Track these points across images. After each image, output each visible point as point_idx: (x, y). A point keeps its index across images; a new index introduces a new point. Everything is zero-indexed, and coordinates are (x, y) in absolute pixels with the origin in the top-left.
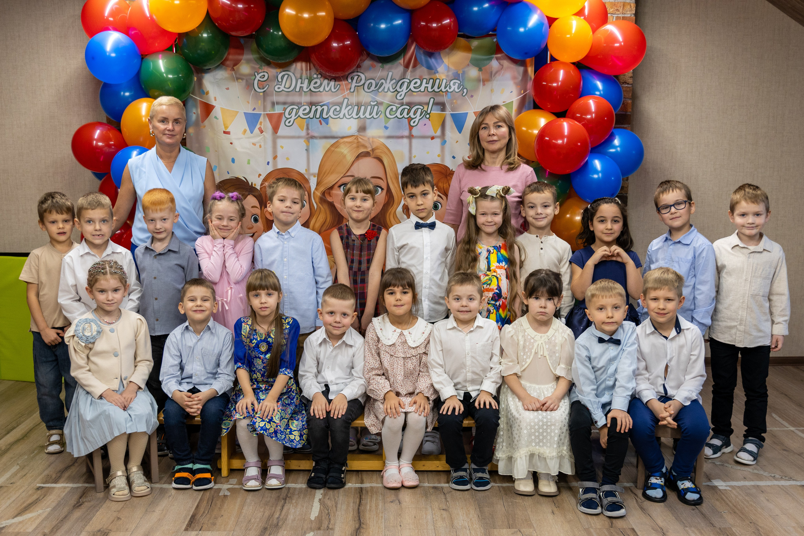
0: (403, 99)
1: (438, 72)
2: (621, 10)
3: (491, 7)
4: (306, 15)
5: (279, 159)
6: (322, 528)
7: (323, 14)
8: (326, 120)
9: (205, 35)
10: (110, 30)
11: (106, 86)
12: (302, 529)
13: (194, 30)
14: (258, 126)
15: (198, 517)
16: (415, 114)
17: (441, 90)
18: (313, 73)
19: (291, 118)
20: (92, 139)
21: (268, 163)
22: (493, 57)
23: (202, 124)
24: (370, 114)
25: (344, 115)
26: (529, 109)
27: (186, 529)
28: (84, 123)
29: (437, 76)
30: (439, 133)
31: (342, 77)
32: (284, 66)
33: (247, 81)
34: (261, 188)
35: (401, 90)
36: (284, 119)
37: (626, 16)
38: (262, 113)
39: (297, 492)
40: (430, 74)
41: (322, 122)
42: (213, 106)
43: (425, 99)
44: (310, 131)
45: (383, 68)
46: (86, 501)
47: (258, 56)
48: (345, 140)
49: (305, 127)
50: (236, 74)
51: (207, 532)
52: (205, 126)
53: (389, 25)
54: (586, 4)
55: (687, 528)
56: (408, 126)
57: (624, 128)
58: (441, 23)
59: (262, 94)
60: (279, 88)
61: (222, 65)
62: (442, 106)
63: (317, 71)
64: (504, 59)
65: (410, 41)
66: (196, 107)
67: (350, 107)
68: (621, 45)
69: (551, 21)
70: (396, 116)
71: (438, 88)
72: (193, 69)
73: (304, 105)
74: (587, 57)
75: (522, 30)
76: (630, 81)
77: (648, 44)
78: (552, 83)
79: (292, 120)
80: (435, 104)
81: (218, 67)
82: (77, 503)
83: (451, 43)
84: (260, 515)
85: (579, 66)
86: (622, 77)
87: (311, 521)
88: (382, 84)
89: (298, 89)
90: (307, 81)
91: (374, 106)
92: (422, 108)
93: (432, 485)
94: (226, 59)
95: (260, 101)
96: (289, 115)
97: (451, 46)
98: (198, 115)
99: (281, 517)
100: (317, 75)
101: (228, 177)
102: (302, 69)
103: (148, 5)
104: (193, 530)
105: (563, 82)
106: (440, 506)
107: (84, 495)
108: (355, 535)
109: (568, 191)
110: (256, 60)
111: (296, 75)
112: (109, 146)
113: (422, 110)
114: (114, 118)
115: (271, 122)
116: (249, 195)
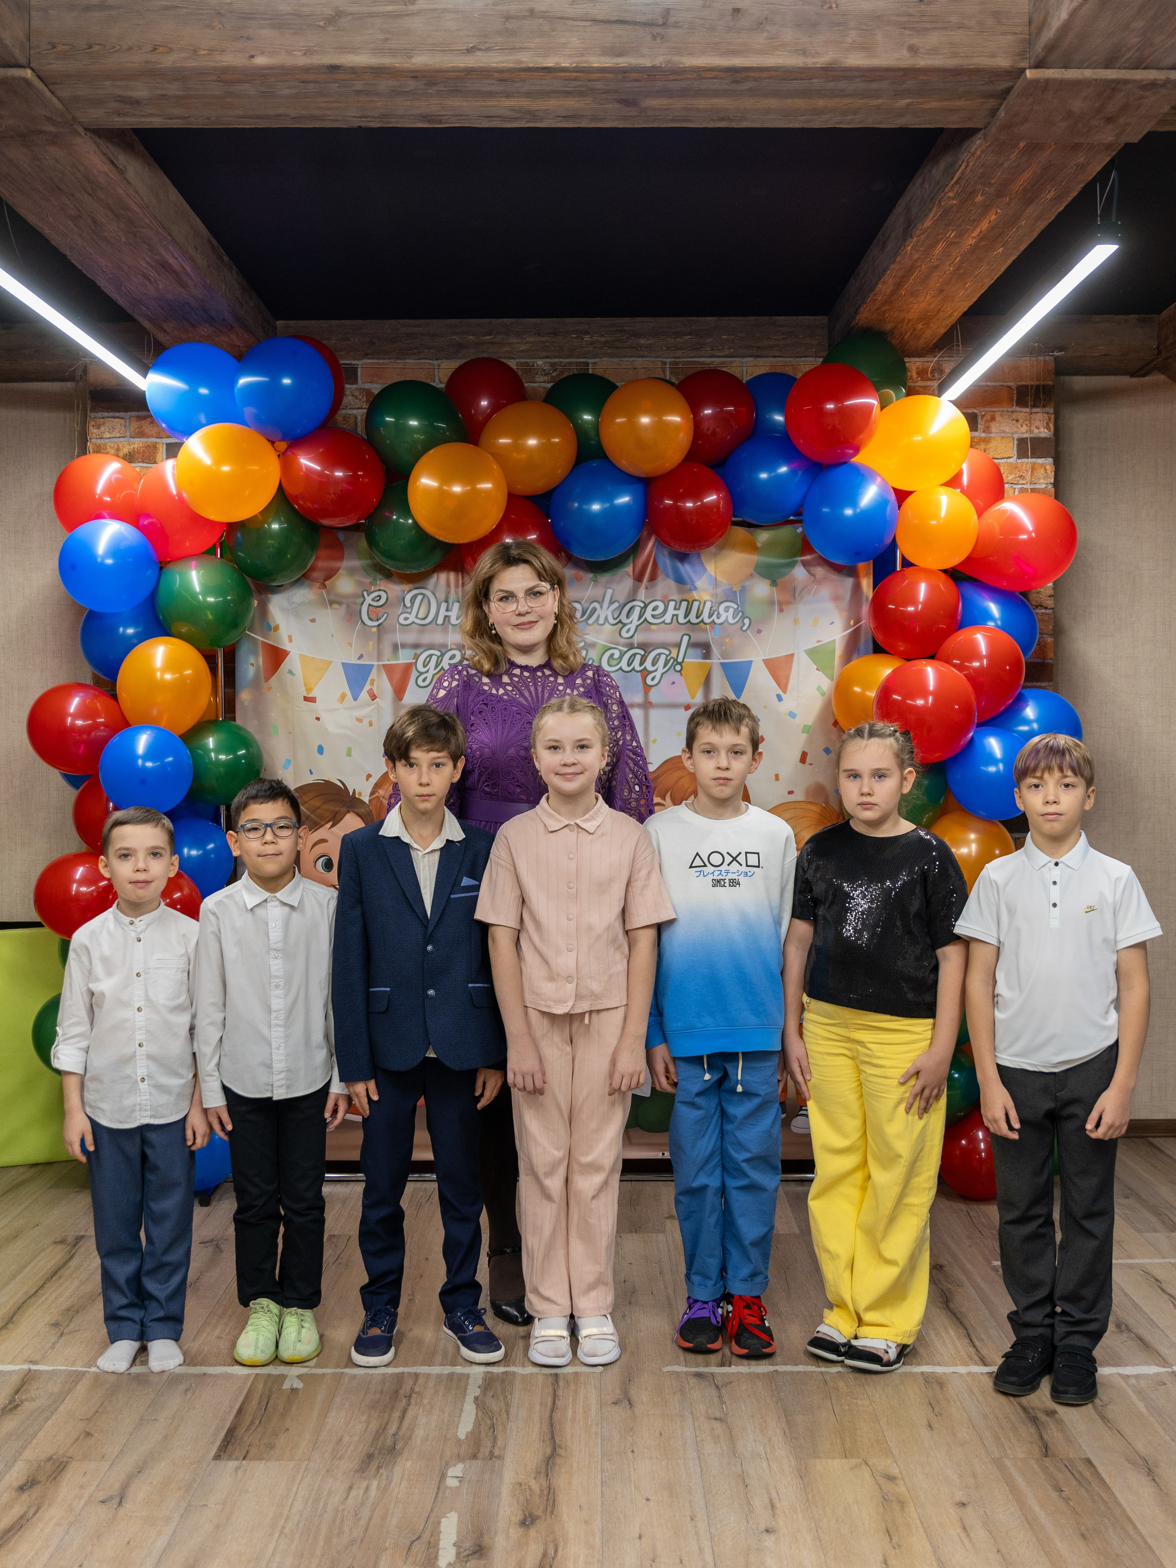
0: (632, 637)
1: (696, 589)
2: (1028, 476)
3: (793, 472)
4: (457, 489)
6: (480, 1455)
7: (488, 486)
9: (275, 526)
10: (104, 518)
11: (92, 616)
12: (441, 1458)
13: (255, 516)
14: (367, 687)
15: (240, 1431)
16: (654, 663)
17: (702, 621)
19: (427, 671)
20: (66, 714)
22: (796, 562)
23: (265, 685)
26: (866, 653)
27: (217, 1457)
28: (50, 685)
29: (695, 595)
32: (416, 579)
33: (348, 606)
34: (370, 801)
35: (629, 620)
36: (414, 674)
37: (1037, 486)
38: (376, 663)
39: (431, 1384)
40: (681, 591)
42: (286, 651)
43: (673, 637)
45: (595, 581)
46: (26, 1400)
47: (369, 562)
50: (328, 593)
51: (257, 1463)
52: (270, 688)
53: (607, 505)
54: (964, 467)
56: (641, 686)
57: (1040, 687)
58: (702, 501)
59: (374, 630)
60: (406, 619)
61: (305, 578)
62: (705, 649)
64: (819, 565)
65: (645, 534)
66: (256, 654)
68: (1031, 538)
69: (902, 496)
70: (621, 669)
71: (697, 617)
72: (252, 585)
73: (451, 649)
74: (969, 560)
75: (849, 512)
76: (1050, 603)
77: (1081, 535)
78: (906, 606)
80: (692, 645)
81: (297, 582)
82: (10, 1403)
83: (721, 536)
84: (360, 1428)
85: (955, 575)
86: (1034, 595)
87: (459, 1440)
88: (594, 610)
89: (440, 621)
92: (667, 652)
93: (693, 1369)
94: (312, 569)
95: (371, 643)
96: (425, 666)
97: (720, 541)
98: (258, 667)
99: (401, 1433)
101: (310, 780)
102: (448, 585)
103: (174, 475)
104: (230, 1458)
105: (925, 604)
106: (709, 1412)
107: (24, 1387)
108: (543, 1469)
109: (941, 801)
110: (365, 570)
111: (437, 595)
112: (95, 727)
113: (667, 656)
114: (105, 675)
115: (390, 679)
116: (349, 812)
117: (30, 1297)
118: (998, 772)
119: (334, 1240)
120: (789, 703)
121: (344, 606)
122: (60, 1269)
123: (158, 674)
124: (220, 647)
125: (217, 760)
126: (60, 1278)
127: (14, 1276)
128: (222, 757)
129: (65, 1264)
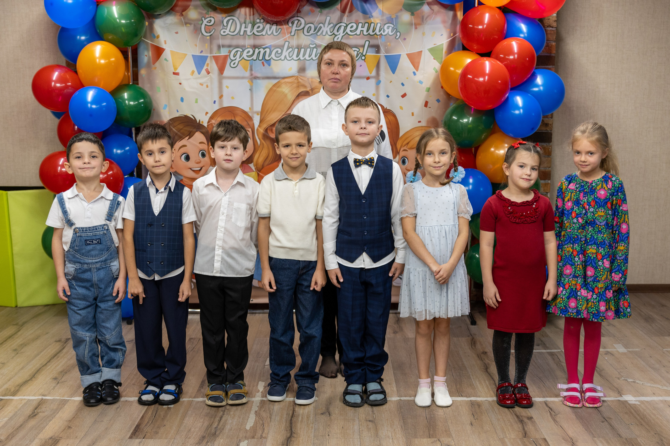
1: (373, 17)
5: (224, 98)
6: (256, 437)
8: (268, 62)
11: (64, 30)
12: (237, 438)
14: (205, 67)
15: (142, 426)
17: (376, 34)
18: (256, 18)
19: (235, 59)
20: (51, 81)
21: (215, 102)
22: (424, 3)
23: (153, 66)
24: (309, 56)
25: (285, 57)
26: (459, 50)
27: (131, 437)
29: (372, 20)
30: (374, 73)
31: (283, 21)
32: (229, 11)
33: (195, 25)
34: (208, 126)
35: (339, 33)
36: (229, 61)
38: (209, 55)
40: (365, 18)
41: (265, 63)
42: (163, 49)
43: (361, 42)
44: (253, 72)
45: (321, 12)
46: (40, 412)
47: (205, 2)
48: (286, 80)
49: (249, 68)
50: (184, 19)
51: (149, 440)
52: (156, 68)
55: (596, 439)
57: (546, 68)
59: (208, 38)
60: (224, 32)
61: (172, 10)
62: (377, 48)
63: (260, 15)
64: (435, 4)
66: (148, 50)
67: (291, 49)
71: (373, 32)
72: (145, 14)
73: (248, 48)
74: (512, 1)
76: (555, 25)
78: (478, 26)
79: (236, 62)
80: (371, 46)
81: (168, 13)
82: (32, 414)
84: (199, 425)
85: (504, 10)
86: (546, 21)
87: (246, 430)
88: (321, 27)
89: (242, 33)
90: (250, 26)
91: (313, 48)
92: (358, 50)
94: (176, 6)
95: (207, 44)
96: (234, 57)
98: (149, 57)
99: (219, 427)
100: (260, 20)
101: (177, 115)
102: (246, 15)
104: (137, 438)
105: (488, 24)
106: (367, 418)
107: (39, 407)
108: (285, 443)
109: (492, 127)
110: (202, 6)
111: (240, 20)
112: (67, 87)
113: (358, 52)
114: (71, 60)
115: (217, 63)
116: (197, 131)
117: (43, 366)
118: (520, 114)
119: (192, 340)
120: (419, 76)
121: (193, 25)
122: (58, 353)
123: (98, 60)
124: (129, 46)
125: (129, 105)
126: (58, 357)
127: (35, 357)
128: (132, 103)
129: (60, 351)
